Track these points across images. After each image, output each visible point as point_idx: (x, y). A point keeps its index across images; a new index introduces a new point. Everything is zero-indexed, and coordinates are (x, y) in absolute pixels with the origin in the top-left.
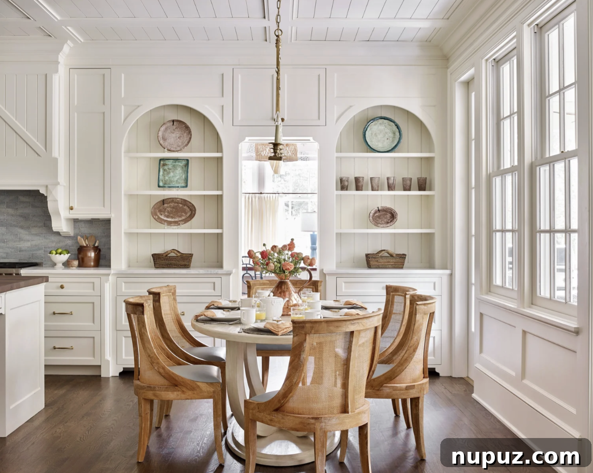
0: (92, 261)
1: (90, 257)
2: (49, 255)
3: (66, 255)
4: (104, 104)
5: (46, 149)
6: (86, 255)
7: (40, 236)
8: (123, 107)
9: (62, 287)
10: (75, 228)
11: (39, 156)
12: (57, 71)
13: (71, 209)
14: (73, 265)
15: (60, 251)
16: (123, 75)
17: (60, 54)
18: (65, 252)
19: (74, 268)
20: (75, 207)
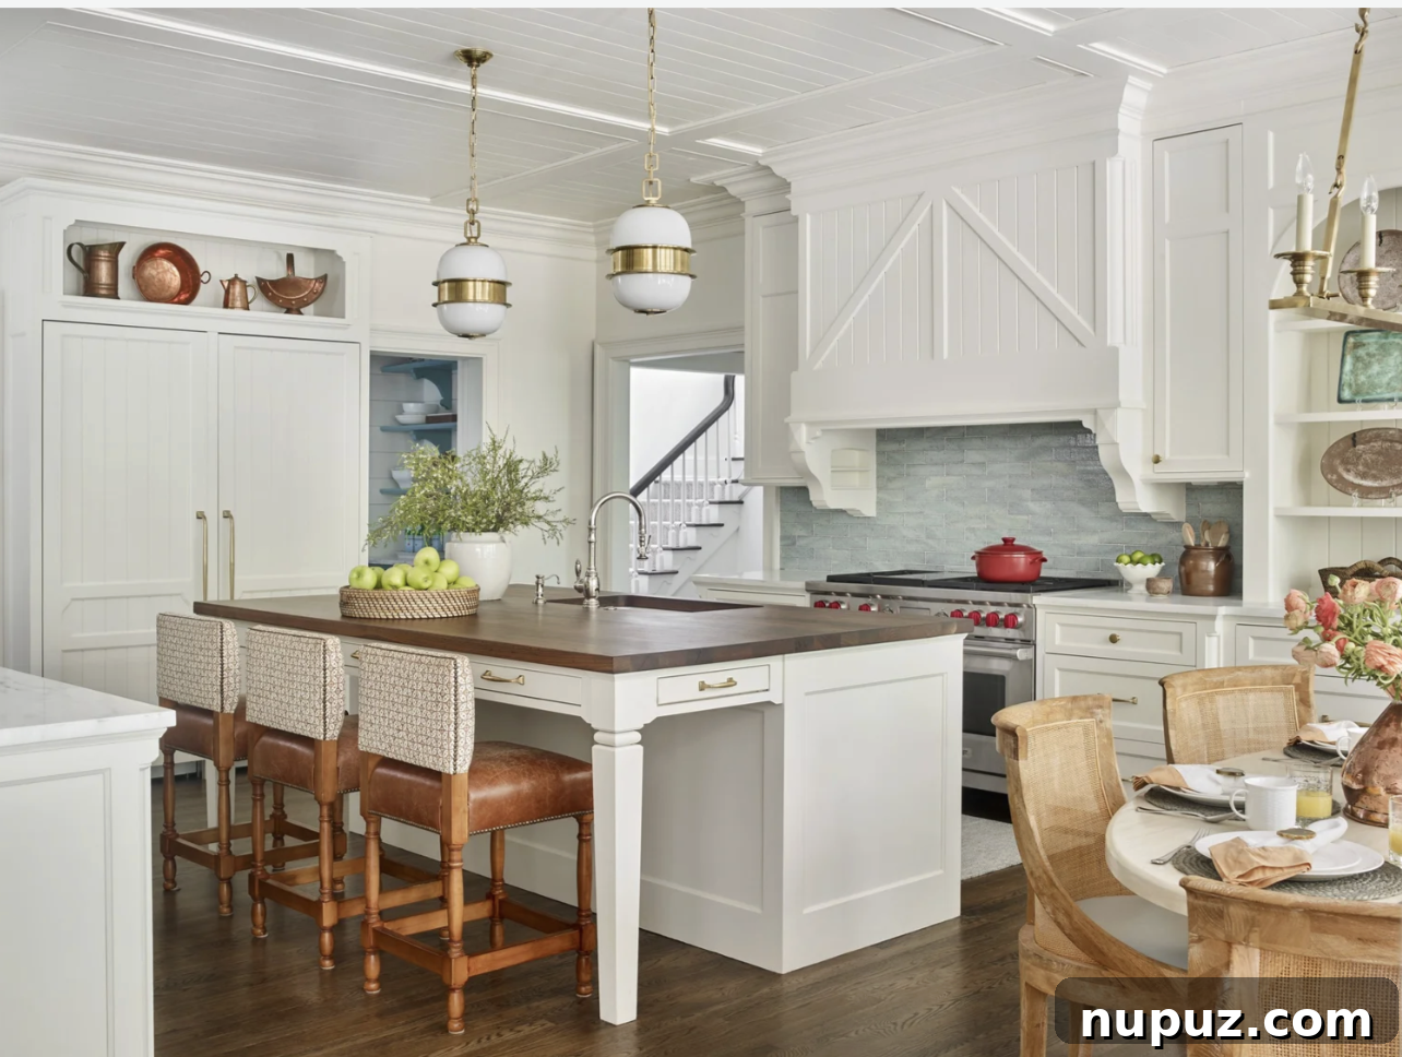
0: (1211, 581)
1: (1206, 571)
2: (1116, 564)
3: (1150, 565)
4: (1227, 210)
5: (1095, 331)
6: (1196, 567)
7: (1117, 521)
8: (1271, 212)
9: (1113, 639)
10: (1189, 505)
11: (1083, 345)
12: (1114, 151)
13: (1157, 460)
14: (1158, 590)
15: (1138, 555)
16: (1271, 135)
17: (1121, 110)
18: (1149, 560)
19: (1160, 597)
20: (1166, 455)
